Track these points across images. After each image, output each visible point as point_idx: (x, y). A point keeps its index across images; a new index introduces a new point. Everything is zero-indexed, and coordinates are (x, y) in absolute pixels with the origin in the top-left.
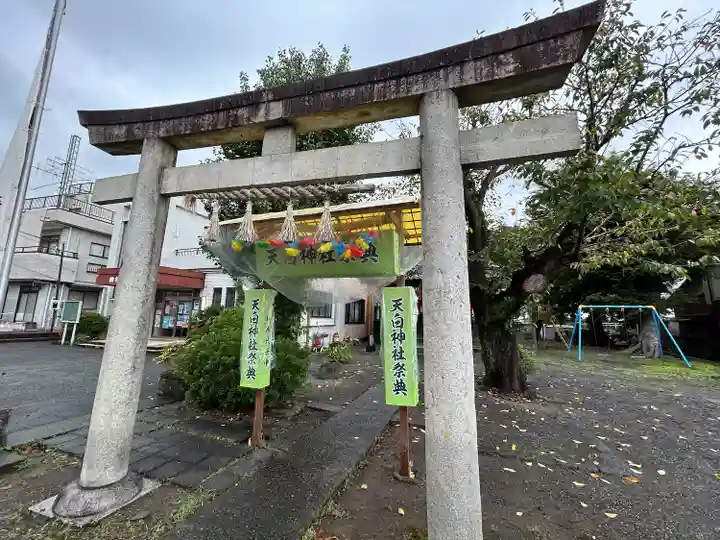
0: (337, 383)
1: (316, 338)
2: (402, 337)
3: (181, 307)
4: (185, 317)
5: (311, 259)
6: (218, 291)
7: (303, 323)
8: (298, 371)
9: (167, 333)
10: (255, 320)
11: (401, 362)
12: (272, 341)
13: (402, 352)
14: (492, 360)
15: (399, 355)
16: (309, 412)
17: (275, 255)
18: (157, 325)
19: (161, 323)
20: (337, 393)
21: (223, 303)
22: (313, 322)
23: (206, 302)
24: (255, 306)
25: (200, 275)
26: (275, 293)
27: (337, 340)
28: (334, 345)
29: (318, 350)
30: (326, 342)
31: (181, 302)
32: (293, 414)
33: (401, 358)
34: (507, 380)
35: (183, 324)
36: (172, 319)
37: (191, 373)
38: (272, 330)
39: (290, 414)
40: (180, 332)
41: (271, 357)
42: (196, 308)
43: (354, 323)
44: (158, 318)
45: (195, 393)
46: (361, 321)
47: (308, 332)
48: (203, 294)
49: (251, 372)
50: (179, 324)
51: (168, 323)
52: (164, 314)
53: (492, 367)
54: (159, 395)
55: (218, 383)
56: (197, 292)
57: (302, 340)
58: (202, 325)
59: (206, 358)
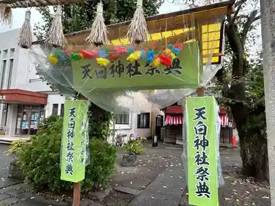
0: (135, 170)
1: (119, 137)
2: (205, 144)
3: (33, 116)
4: (36, 123)
5: (119, 73)
6: (56, 106)
7: (111, 128)
8: (108, 164)
9: (25, 132)
10: (73, 126)
11: (204, 166)
12: (86, 142)
13: (205, 157)
14: (249, 156)
15: (202, 160)
16: (116, 195)
17: (89, 70)
18: (19, 127)
19: (21, 126)
20: (135, 178)
21: (59, 114)
22: (117, 126)
23: (48, 113)
24: (72, 113)
25: (44, 96)
26: (89, 103)
27: (132, 138)
28: (131, 142)
29: (121, 145)
30: (126, 140)
31: (34, 113)
32: (104, 196)
33: (204, 162)
34: (261, 172)
35: (34, 127)
36: (28, 123)
37: (27, 164)
38: (86, 134)
39: (101, 196)
40: (33, 132)
41: (85, 156)
42: (42, 116)
43: (143, 127)
44: (19, 123)
45: (31, 179)
46: (147, 126)
47: (113, 135)
48: (46, 108)
49: (69, 168)
50: (32, 126)
51: (25, 126)
52: (22, 121)
53: (249, 162)
54: (9, 177)
55: (47, 173)
56: (43, 106)
57: (110, 140)
58: (46, 127)
59: (39, 153)
